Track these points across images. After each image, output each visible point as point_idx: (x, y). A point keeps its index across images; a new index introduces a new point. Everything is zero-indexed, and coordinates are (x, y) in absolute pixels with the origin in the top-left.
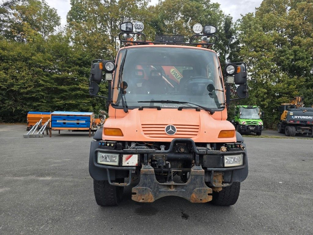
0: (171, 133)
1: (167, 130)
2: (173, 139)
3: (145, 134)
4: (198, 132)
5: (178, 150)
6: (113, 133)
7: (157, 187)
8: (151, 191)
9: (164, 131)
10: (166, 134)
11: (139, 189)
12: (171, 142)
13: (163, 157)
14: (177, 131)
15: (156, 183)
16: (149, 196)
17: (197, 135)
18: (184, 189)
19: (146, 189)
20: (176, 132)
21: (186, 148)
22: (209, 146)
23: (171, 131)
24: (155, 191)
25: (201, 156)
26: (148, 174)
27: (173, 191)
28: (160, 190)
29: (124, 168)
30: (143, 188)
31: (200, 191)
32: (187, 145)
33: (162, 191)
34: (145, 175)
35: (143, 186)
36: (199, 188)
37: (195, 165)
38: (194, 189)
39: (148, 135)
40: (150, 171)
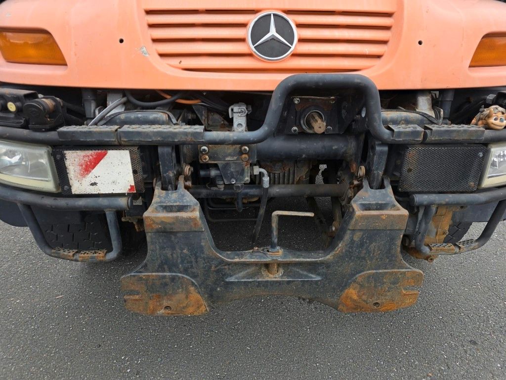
0: (273, 49)
1: (255, 37)
2: (281, 77)
3: (162, 55)
4: (384, 42)
5: (299, 126)
6: (32, 52)
7: (218, 271)
8: (193, 284)
9: (242, 40)
10: (250, 55)
11: (147, 280)
12: (272, 92)
13: (241, 153)
14: (301, 40)
15: (209, 259)
16: (187, 297)
17: (379, 57)
18: (318, 274)
19: (173, 279)
20: (295, 47)
21: (333, 115)
22: (424, 105)
23: (273, 39)
24: (209, 282)
25: (397, 149)
26: (177, 232)
27: (279, 283)
28: (227, 280)
29: (82, 202)
30: (164, 277)
31: (377, 278)
32: (339, 102)
33: (238, 283)
34: (166, 232)
35: (161, 268)
36: (374, 271)
37: (365, 183)
38: (354, 275)
39: (175, 61)
40: (186, 221)
